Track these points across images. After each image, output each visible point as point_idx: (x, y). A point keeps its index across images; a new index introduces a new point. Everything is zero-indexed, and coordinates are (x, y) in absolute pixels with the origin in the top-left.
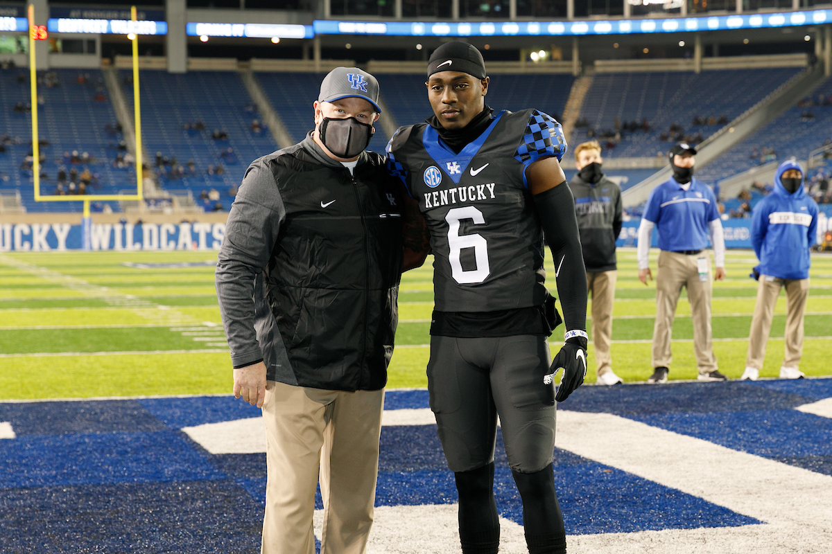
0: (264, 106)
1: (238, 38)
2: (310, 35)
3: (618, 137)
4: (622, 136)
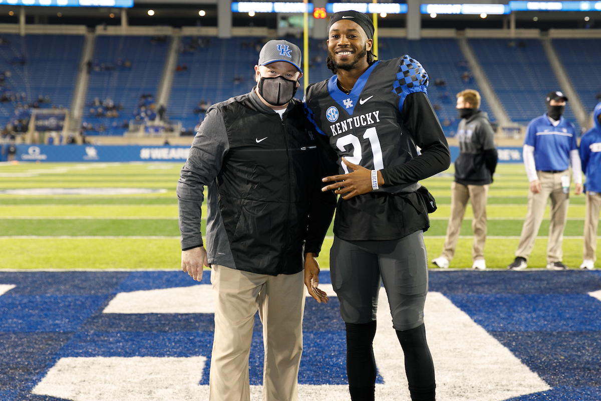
0: (473, 61)
1: (456, 14)
2: (508, 11)
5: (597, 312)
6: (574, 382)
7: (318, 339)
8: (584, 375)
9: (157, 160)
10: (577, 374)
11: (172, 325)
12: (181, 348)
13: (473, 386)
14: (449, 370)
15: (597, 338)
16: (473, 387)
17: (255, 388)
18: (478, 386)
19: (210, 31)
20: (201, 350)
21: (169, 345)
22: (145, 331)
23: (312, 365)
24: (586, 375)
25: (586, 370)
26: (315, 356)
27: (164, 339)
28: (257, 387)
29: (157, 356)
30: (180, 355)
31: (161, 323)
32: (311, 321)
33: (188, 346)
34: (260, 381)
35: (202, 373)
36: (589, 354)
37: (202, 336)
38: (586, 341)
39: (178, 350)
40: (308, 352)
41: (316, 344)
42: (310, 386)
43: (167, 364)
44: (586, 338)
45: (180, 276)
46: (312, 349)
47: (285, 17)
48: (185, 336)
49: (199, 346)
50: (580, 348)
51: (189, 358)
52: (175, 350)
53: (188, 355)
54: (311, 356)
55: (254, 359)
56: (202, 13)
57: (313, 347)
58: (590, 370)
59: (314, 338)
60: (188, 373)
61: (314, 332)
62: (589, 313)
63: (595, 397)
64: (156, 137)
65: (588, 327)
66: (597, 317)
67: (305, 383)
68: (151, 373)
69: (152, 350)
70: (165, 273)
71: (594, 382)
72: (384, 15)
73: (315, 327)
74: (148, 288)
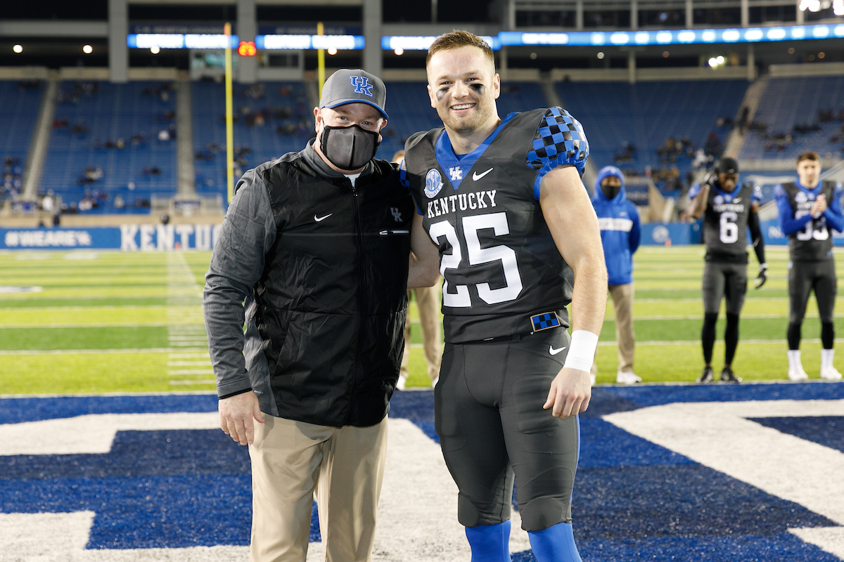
2: (496, 46)
3: (788, 140)
4: (793, 137)
5: (613, 442)
6: (582, 533)
7: (245, 484)
8: (595, 524)
9: (28, 247)
10: (586, 524)
11: (49, 470)
12: (60, 501)
13: (450, 542)
14: (419, 523)
15: (613, 476)
16: (450, 544)
17: (160, 552)
18: (457, 542)
19: (98, 74)
20: (87, 503)
21: (45, 497)
22: (11, 479)
23: (237, 519)
24: (598, 523)
25: (598, 518)
26: (241, 508)
27: (37, 489)
28: (163, 550)
29: (28, 512)
30: (59, 509)
31: (33, 468)
32: (236, 461)
33: (70, 498)
34: (167, 542)
35: (89, 533)
36: (602, 497)
37: (90, 483)
38: (598, 480)
39: (57, 504)
40: (232, 501)
41: (242, 492)
42: (234, 547)
43: (41, 523)
44: (598, 475)
45: (60, 404)
46: (236, 498)
47: (200, 54)
48: (66, 484)
49: (85, 498)
50: (590, 489)
51: (71, 514)
52: (52, 504)
53: (70, 509)
54: (236, 507)
55: (159, 512)
56: (88, 49)
57: (239, 495)
58: (603, 518)
59: (240, 484)
60: (70, 534)
61: (240, 475)
62: (602, 443)
63: (609, 553)
64: (27, 216)
65: (602, 462)
66: (613, 448)
67: (228, 544)
68: (20, 536)
69: (21, 505)
70: (38, 400)
71: (607, 533)
72: (333, 52)
73: (242, 469)
74: (16, 420)
